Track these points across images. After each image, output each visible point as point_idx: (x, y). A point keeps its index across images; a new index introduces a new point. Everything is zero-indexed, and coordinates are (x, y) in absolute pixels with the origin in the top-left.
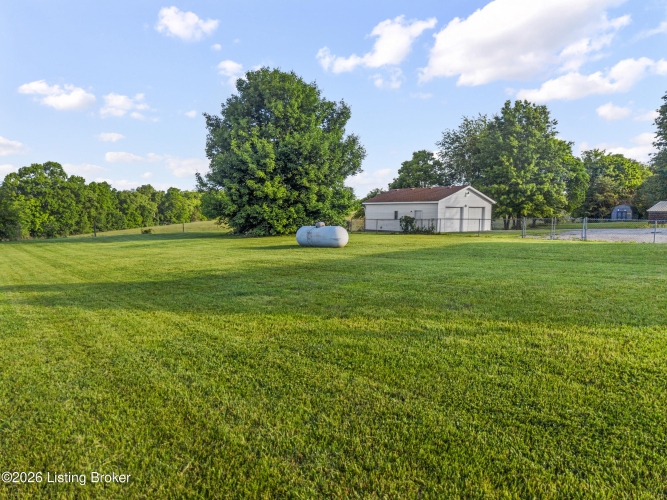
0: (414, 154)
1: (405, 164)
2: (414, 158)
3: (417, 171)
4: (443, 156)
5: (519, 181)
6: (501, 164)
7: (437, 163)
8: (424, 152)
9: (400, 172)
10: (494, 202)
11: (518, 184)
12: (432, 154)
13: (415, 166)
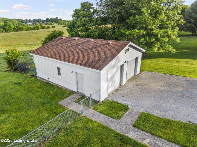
0: (81, 4)
1: (76, 11)
2: (81, 7)
3: (83, 16)
4: (99, 6)
5: (153, 27)
6: (140, 13)
7: (95, 11)
8: (87, 3)
9: (73, 16)
10: (144, 51)
11: (153, 30)
12: (92, 5)
13: (81, 13)
